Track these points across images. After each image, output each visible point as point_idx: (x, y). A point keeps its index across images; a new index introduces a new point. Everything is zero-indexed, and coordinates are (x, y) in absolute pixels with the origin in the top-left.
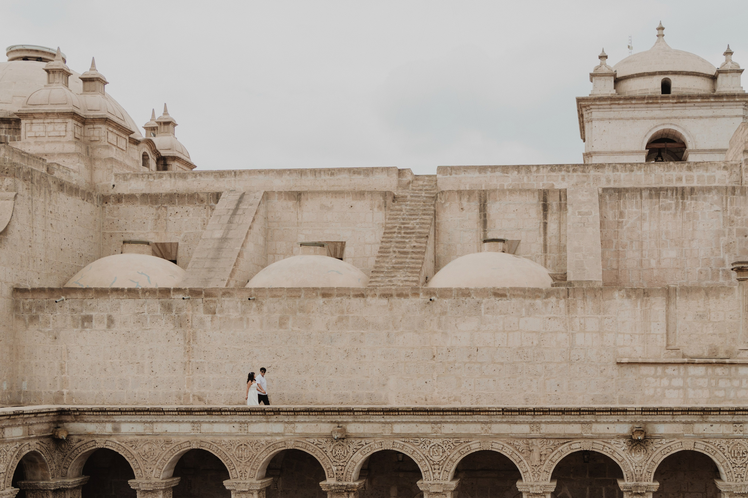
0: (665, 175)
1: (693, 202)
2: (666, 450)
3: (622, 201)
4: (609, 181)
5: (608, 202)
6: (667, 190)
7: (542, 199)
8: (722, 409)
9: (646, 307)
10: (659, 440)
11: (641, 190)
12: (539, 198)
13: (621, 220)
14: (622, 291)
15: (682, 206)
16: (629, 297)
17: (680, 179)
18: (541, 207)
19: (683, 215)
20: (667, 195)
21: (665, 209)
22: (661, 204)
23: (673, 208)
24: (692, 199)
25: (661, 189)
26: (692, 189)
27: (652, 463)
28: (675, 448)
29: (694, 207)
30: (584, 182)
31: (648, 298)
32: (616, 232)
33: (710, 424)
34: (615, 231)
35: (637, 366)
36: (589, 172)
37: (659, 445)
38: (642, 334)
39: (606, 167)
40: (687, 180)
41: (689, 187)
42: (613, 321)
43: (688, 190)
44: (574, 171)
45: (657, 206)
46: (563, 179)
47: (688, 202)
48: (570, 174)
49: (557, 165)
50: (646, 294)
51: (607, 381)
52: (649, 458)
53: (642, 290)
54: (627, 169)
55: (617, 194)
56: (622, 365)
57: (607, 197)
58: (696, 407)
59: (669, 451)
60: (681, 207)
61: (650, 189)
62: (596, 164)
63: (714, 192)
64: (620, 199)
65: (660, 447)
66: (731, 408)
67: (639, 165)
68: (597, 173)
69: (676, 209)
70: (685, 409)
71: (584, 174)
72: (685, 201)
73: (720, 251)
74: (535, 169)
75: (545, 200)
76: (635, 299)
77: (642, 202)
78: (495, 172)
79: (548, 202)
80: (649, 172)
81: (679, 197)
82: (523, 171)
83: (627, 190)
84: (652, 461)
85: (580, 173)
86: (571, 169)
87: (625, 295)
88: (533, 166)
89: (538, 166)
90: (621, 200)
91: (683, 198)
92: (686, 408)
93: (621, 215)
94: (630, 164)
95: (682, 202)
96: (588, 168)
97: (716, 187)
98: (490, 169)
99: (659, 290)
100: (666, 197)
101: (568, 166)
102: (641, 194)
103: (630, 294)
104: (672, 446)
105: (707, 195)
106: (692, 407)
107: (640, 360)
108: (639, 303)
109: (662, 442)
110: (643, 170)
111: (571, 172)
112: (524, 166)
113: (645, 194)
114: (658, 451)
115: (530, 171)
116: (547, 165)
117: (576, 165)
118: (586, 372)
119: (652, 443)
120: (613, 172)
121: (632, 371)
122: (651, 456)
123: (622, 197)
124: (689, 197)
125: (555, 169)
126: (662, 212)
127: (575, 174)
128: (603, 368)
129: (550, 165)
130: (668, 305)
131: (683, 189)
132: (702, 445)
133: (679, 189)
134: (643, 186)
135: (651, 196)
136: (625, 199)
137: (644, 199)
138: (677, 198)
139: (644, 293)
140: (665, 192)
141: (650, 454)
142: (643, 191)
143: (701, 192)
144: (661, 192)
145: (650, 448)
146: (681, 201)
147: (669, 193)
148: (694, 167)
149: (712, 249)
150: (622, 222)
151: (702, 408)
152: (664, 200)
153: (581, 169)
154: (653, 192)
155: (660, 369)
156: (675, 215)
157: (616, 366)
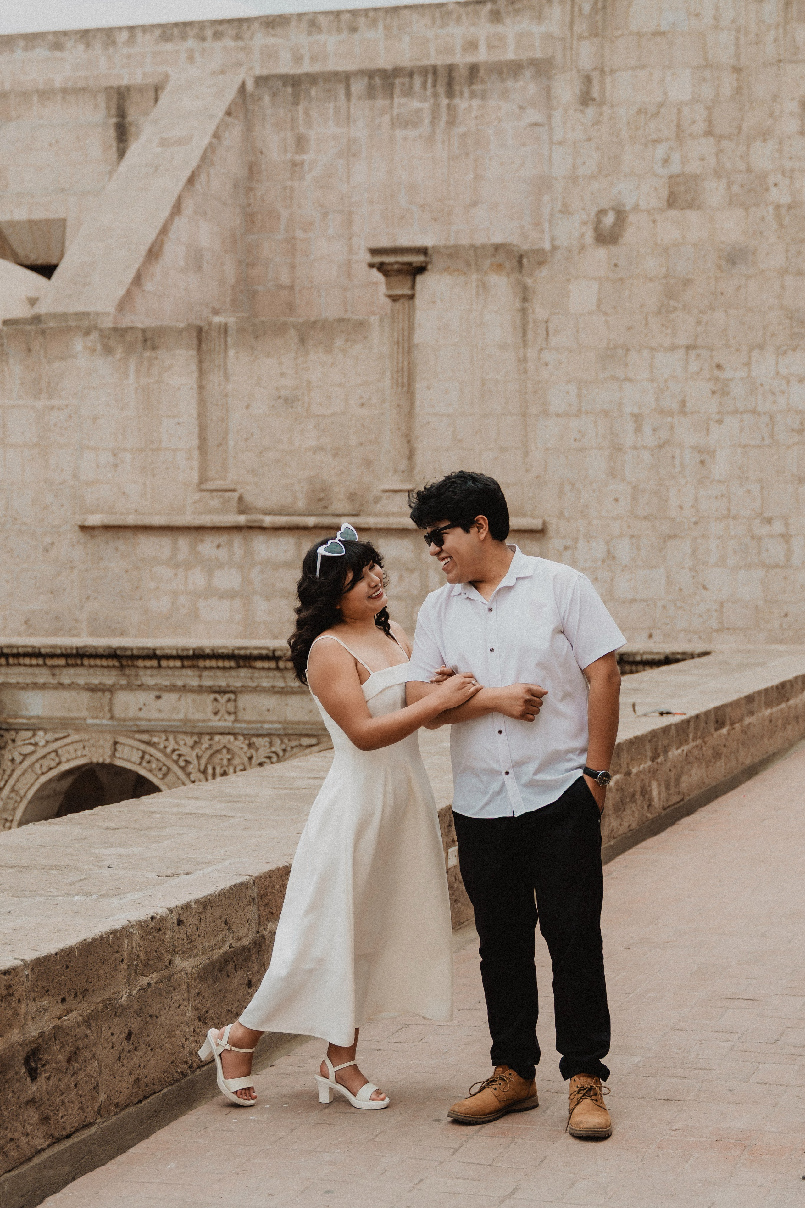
0: (437, 36)
1: (476, 103)
2: (46, 763)
3: (301, 108)
4: (298, 59)
5: (269, 111)
6: (411, 75)
7: (113, 111)
8: (158, 652)
9: (149, 376)
10: (30, 733)
11: (346, 78)
12: (108, 109)
13: (298, 158)
14: (92, 337)
15: (448, 114)
16: (108, 350)
17: (472, 45)
18: (112, 133)
19: (449, 140)
20: (411, 87)
21: (406, 124)
22: (395, 112)
23: (427, 121)
24: (473, 95)
25: (397, 72)
26: (474, 70)
27: (13, 795)
28: (69, 757)
29: (476, 118)
30: (239, 64)
31: (153, 354)
32: (288, 191)
33: (153, 694)
34: (285, 188)
35: (129, 534)
36: (251, 38)
37: (31, 748)
38: (141, 450)
39: (294, 23)
40: (490, 47)
41: (465, 64)
42: (70, 417)
43: (463, 71)
44: (217, 36)
45: (387, 118)
46: (191, 59)
47: (462, 104)
48: (207, 44)
49: (176, 25)
50: (149, 343)
51: (59, 575)
52: (7, 781)
53: (140, 334)
54: (343, 25)
55: (290, 90)
56: (95, 532)
57: (267, 99)
58: (94, 647)
59: (53, 764)
60: (444, 118)
61: (370, 74)
62: (268, 17)
63: (528, 74)
64: (296, 102)
65: (33, 753)
66: (183, 650)
67: (371, 14)
68: (271, 41)
69: (433, 123)
70: (69, 651)
71: (240, 43)
72: (457, 101)
73: (542, 232)
74: (125, 35)
75: (121, 113)
76: (123, 355)
77: (349, 107)
78: (33, 48)
79: (129, 119)
80: (395, 31)
81: (441, 90)
82: (98, 45)
83: (313, 79)
84: (13, 790)
85: (229, 43)
86: (209, 32)
87: (99, 347)
88: (120, 29)
89: (132, 29)
90: (298, 104)
91: (450, 93)
92: (72, 648)
93: (301, 143)
94: (349, 12)
95: (449, 106)
96: (249, 27)
97: (532, 62)
98: (22, 43)
99: (180, 331)
100: (409, 92)
101: (201, 25)
102: (348, 88)
103: (112, 343)
104: (60, 751)
105: (510, 84)
106: (85, 647)
107: (131, 520)
108: (132, 368)
109: (37, 739)
110: (381, 25)
111: (209, 39)
112: (99, 30)
113: (358, 86)
114: (26, 764)
115: (114, 42)
116: (153, 26)
117: (221, 22)
118: (11, 551)
119: (13, 741)
120: (309, 34)
121: (117, 549)
122: (10, 776)
123: (302, 97)
124: (466, 90)
125: (172, 34)
126: (399, 133)
127: (218, 45)
128: (48, 540)
129: (161, 26)
130: (201, 372)
131: (451, 69)
132: (135, 751)
133: (440, 70)
134: (352, 66)
135: (371, 93)
136: (310, 102)
137: (354, 100)
138: (435, 95)
139: (145, 340)
140: (407, 81)
141: (8, 772)
142: (352, 81)
143: (494, 76)
144: (397, 81)
145: (8, 756)
146: (445, 101)
147: (417, 82)
148: (508, 13)
149: (522, 227)
150: (302, 163)
151: (109, 648)
152: (403, 100)
153: (232, 32)
154: (378, 81)
155: (183, 542)
156: (430, 139)
157: (79, 535)
